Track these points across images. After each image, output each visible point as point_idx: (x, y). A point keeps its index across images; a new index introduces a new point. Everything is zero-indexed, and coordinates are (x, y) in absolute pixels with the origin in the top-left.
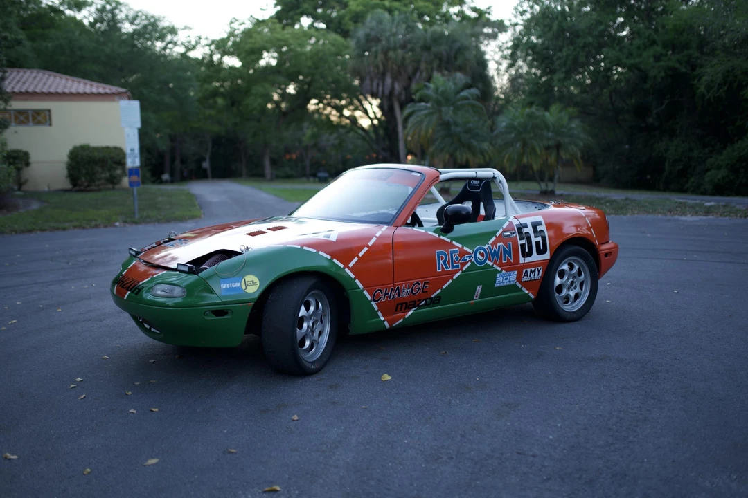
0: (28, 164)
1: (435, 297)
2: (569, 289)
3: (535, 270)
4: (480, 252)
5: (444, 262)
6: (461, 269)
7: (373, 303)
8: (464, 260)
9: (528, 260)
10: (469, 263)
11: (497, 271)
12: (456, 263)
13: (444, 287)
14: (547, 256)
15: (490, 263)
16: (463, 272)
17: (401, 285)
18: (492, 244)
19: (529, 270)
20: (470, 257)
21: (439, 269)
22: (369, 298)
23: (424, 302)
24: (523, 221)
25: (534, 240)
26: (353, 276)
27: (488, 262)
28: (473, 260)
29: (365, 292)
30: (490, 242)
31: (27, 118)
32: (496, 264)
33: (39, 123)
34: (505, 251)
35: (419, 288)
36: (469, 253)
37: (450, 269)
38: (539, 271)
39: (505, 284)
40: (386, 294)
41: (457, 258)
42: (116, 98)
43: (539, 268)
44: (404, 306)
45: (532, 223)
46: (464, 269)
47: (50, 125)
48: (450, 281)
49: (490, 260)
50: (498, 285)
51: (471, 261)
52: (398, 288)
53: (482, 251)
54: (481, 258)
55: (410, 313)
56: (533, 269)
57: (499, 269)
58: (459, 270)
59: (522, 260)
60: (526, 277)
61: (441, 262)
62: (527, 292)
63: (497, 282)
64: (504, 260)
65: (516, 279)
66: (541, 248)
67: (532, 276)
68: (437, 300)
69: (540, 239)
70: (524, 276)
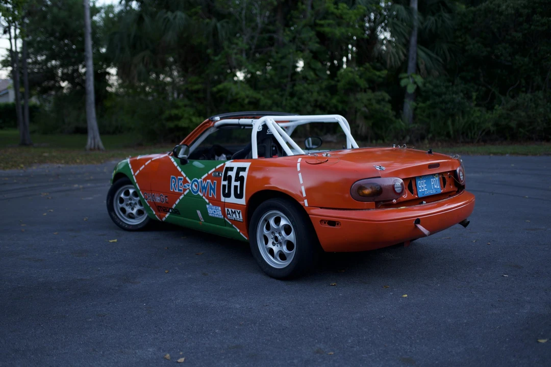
1: (175, 209)
2: (274, 244)
3: (235, 212)
4: (195, 184)
5: (174, 185)
7: (145, 200)
8: (185, 187)
9: (228, 200)
10: (188, 191)
11: (207, 203)
12: (180, 187)
13: (176, 203)
14: (243, 202)
15: (201, 195)
16: (184, 195)
18: (204, 180)
20: (189, 186)
21: (172, 189)
22: (143, 197)
23: (170, 210)
24: (232, 165)
25: (234, 183)
26: (136, 181)
27: (199, 193)
28: (190, 188)
29: (141, 192)
30: (203, 177)
34: (211, 188)
35: (163, 199)
36: (188, 182)
37: (177, 191)
38: (239, 214)
39: (216, 216)
40: (149, 197)
41: (181, 184)
44: (162, 209)
45: (236, 168)
48: (178, 200)
49: (200, 191)
50: (211, 215)
51: (189, 189)
52: (153, 195)
54: (195, 188)
55: (167, 215)
56: (233, 210)
57: (207, 201)
59: (223, 199)
60: (229, 216)
62: (238, 231)
63: (209, 211)
64: (210, 195)
65: (222, 214)
66: (239, 193)
67: (234, 216)
68: (176, 212)
69: (238, 184)
70: (228, 214)
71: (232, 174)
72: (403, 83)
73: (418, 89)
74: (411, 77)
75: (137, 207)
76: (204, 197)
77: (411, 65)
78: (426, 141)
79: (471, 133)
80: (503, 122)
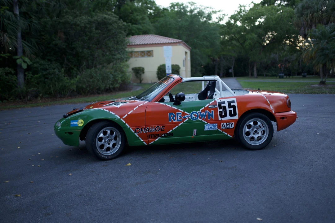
0: (143, 73)
1: (170, 133)
2: (254, 134)
3: (229, 124)
4: (194, 114)
5: (173, 118)
6: (183, 121)
7: (135, 134)
8: (184, 117)
10: (188, 119)
11: (205, 124)
12: (179, 118)
13: (174, 129)
14: (237, 117)
15: (200, 120)
16: (184, 123)
17: (149, 127)
18: (202, 111)
19: (225, 124)
20: (188, 116)
21: (170, 121)
22: (133, 132)
23: (164, 135)
24: (222, 100)
25: (228, 109)
26: (124, 122)
27: (199, 119)
28: (190, 118)
29: (131, 129)
30: (201, 110)
31: (145, 54)
32: (204, 120)
33: (149, 56)
34: (209, 114)
35: (159, 129)
36: (187, 114)
37: (176, 121)
38: (232, 124)
39: (211, 129)
40: (141, 130)
41: (180, 117)
42: (178, 44)
43: (232, 123)
44: (153, 136)
45: (228, 101)
46: (184, 121)
47: (153, 56)
48: (177, 127)
49: (200, 118)
50: (206, 130)
51: (189, 118)
52: (148, 128)
53: (195, 114)
54: (195, 117)
55: (157, 139)
57: (206, 122)
58: (182, 122)
59: (220, 119)
60: (223, 127)
61: (171, 118)
62: (226, 134)
63: (205, 128)
64: (209, 118)
65: (217, 127)
66: (233, 113)
67: (228, 126)
68: (171, 135)
69: (232, 109)
70: (222, 126)
71: (226, 105)
72: (19, 61)
73: (28, 66)
74: (21, 58)
75: (113, 142)
76: (203, 121)
77: (20, 50)
78: (39, 98)
79: (63, 92)
80: (80, 85)
